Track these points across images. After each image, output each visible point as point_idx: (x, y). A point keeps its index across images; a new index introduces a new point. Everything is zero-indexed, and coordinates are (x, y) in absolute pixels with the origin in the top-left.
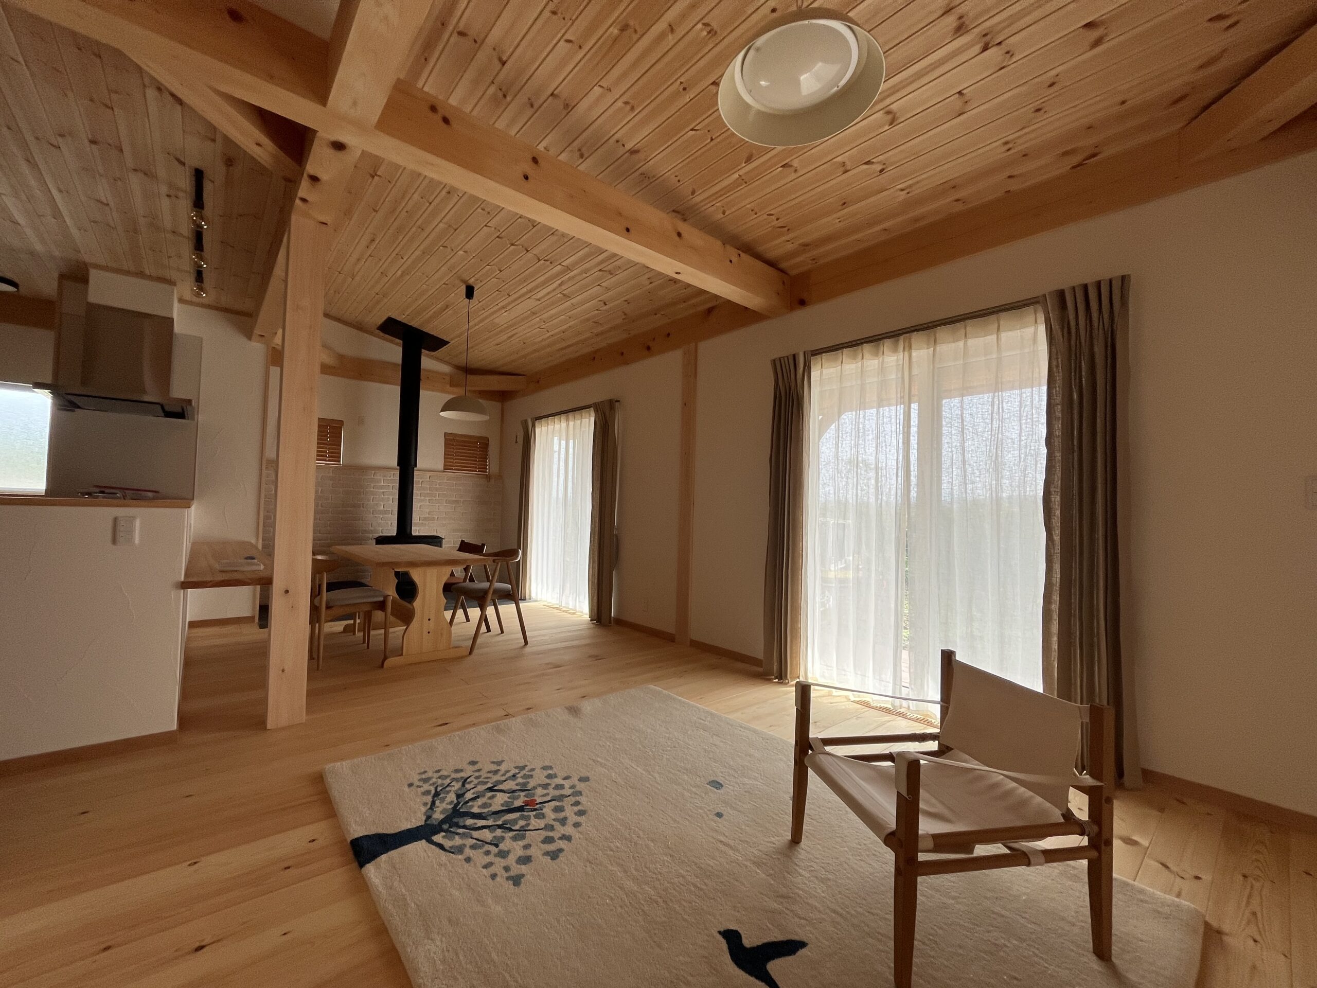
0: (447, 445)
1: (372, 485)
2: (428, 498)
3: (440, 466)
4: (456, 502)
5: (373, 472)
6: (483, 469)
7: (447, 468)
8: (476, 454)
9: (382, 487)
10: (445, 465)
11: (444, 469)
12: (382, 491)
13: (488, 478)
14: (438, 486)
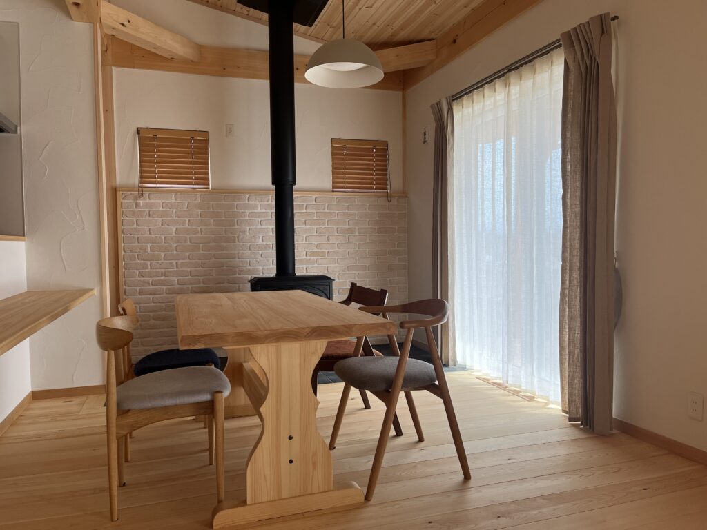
0: (335, 155)
1: (247, 212)
2: (315, 227)
3: (329, 185)
4: (350, 231)
5: (247, 195)
6: (383, 184)
7: (336, 186)
8: (373, 165)
9: (259, 215)
10: (333, 183)
11: (333, 188)
12: (260, 219)
13: (389, 197)
14: (326, 210)
